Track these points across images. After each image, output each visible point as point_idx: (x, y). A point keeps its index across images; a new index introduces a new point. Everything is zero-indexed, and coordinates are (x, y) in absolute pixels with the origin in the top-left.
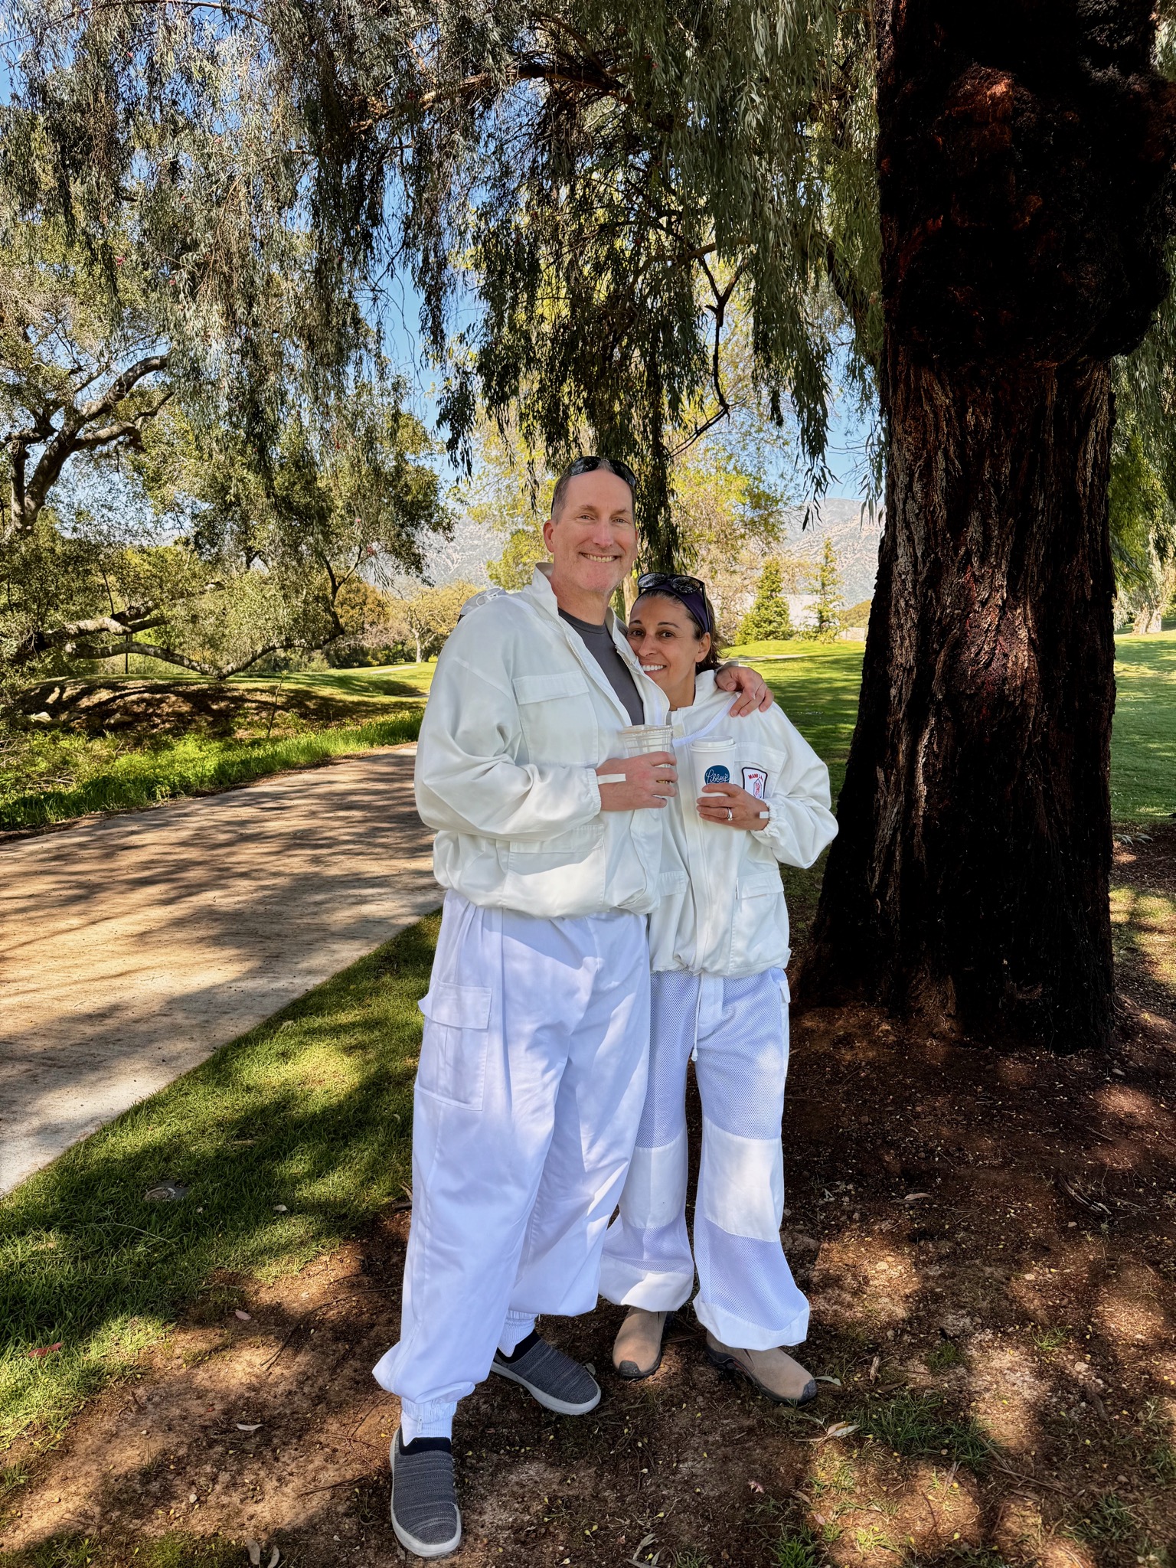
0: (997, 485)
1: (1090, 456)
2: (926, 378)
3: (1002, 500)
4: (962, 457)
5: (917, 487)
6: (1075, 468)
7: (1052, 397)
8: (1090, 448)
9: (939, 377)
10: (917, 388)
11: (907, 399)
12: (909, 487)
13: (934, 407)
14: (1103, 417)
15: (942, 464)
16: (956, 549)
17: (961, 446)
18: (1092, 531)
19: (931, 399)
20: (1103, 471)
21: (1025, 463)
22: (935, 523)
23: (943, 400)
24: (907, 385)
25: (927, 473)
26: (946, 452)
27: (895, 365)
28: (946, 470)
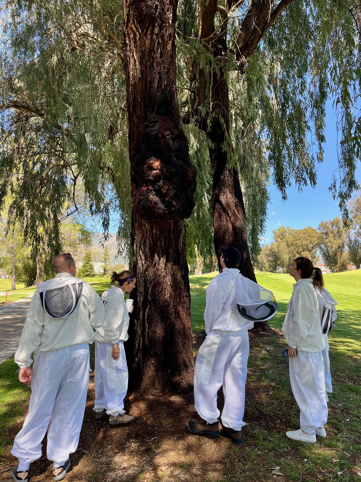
0: (161, 247)
1: (181, 240)
2: (143, 221)
3: (162, 251)
4: (153, 240)
5: (142, 247)
6: (178, 243)
7: (172, 227)
8: (181, 239)
9: (146, 221)
10: (142, 223)
11: (139, 225)
12: (140, 247)
13: (146, 228)
14: (183, 231)
15: (148, 242)
16: (152, 262)
17: (152, 237)
18: (183, 258)
19: (145, 226)
20: (184, 244)
21: (167, 242)
22: (147, 256)
23: (148, 227)
24: (139, 222)
25: (145, 243)
26: (149, 239)
27: (136, 217)
28: (149, 243)
